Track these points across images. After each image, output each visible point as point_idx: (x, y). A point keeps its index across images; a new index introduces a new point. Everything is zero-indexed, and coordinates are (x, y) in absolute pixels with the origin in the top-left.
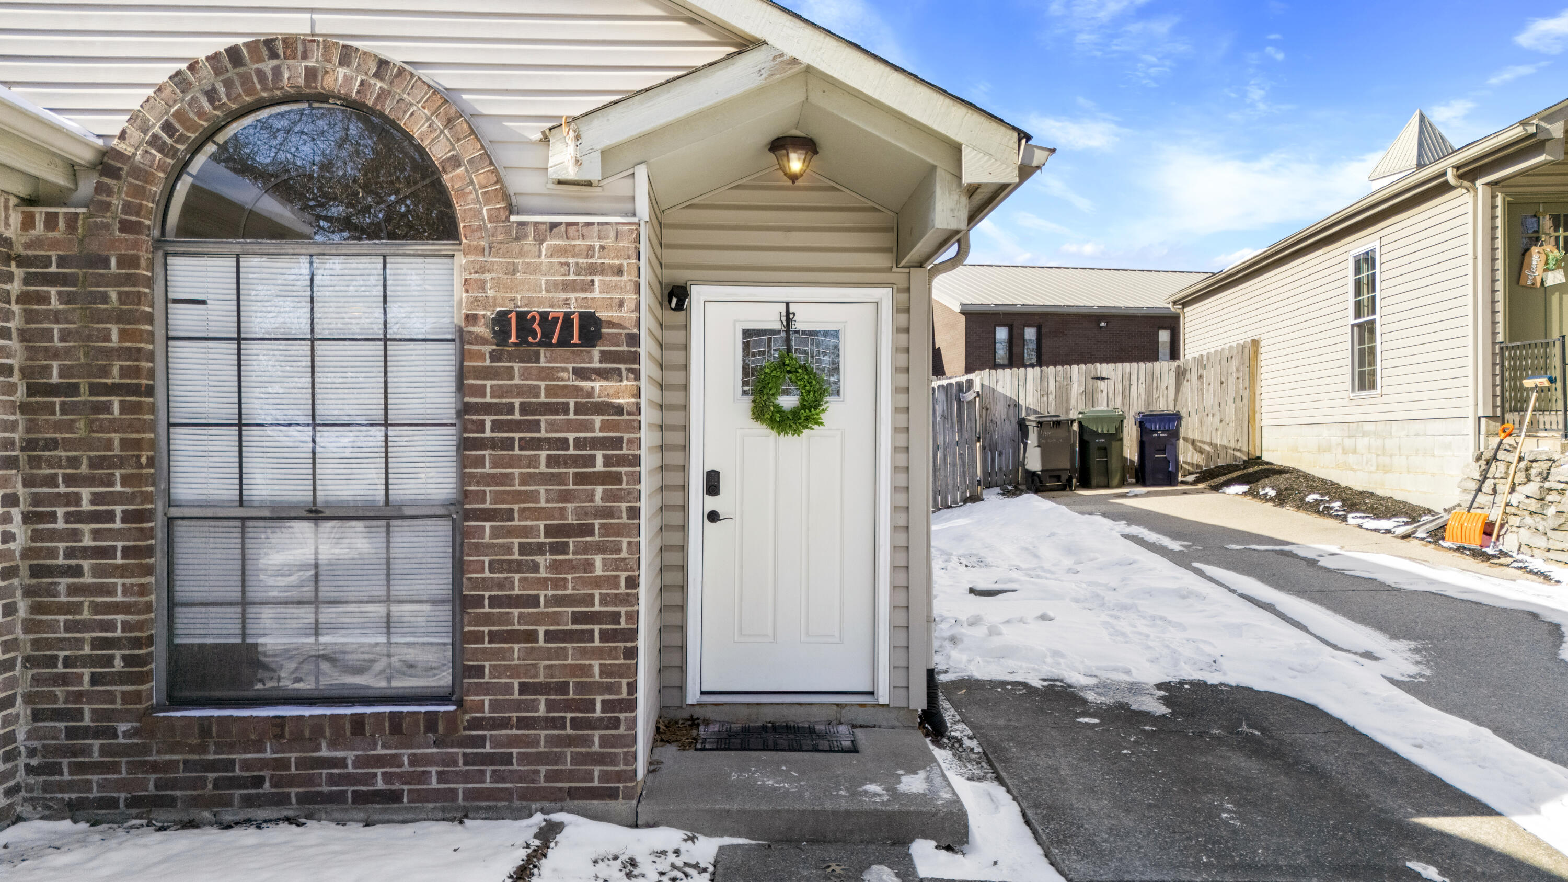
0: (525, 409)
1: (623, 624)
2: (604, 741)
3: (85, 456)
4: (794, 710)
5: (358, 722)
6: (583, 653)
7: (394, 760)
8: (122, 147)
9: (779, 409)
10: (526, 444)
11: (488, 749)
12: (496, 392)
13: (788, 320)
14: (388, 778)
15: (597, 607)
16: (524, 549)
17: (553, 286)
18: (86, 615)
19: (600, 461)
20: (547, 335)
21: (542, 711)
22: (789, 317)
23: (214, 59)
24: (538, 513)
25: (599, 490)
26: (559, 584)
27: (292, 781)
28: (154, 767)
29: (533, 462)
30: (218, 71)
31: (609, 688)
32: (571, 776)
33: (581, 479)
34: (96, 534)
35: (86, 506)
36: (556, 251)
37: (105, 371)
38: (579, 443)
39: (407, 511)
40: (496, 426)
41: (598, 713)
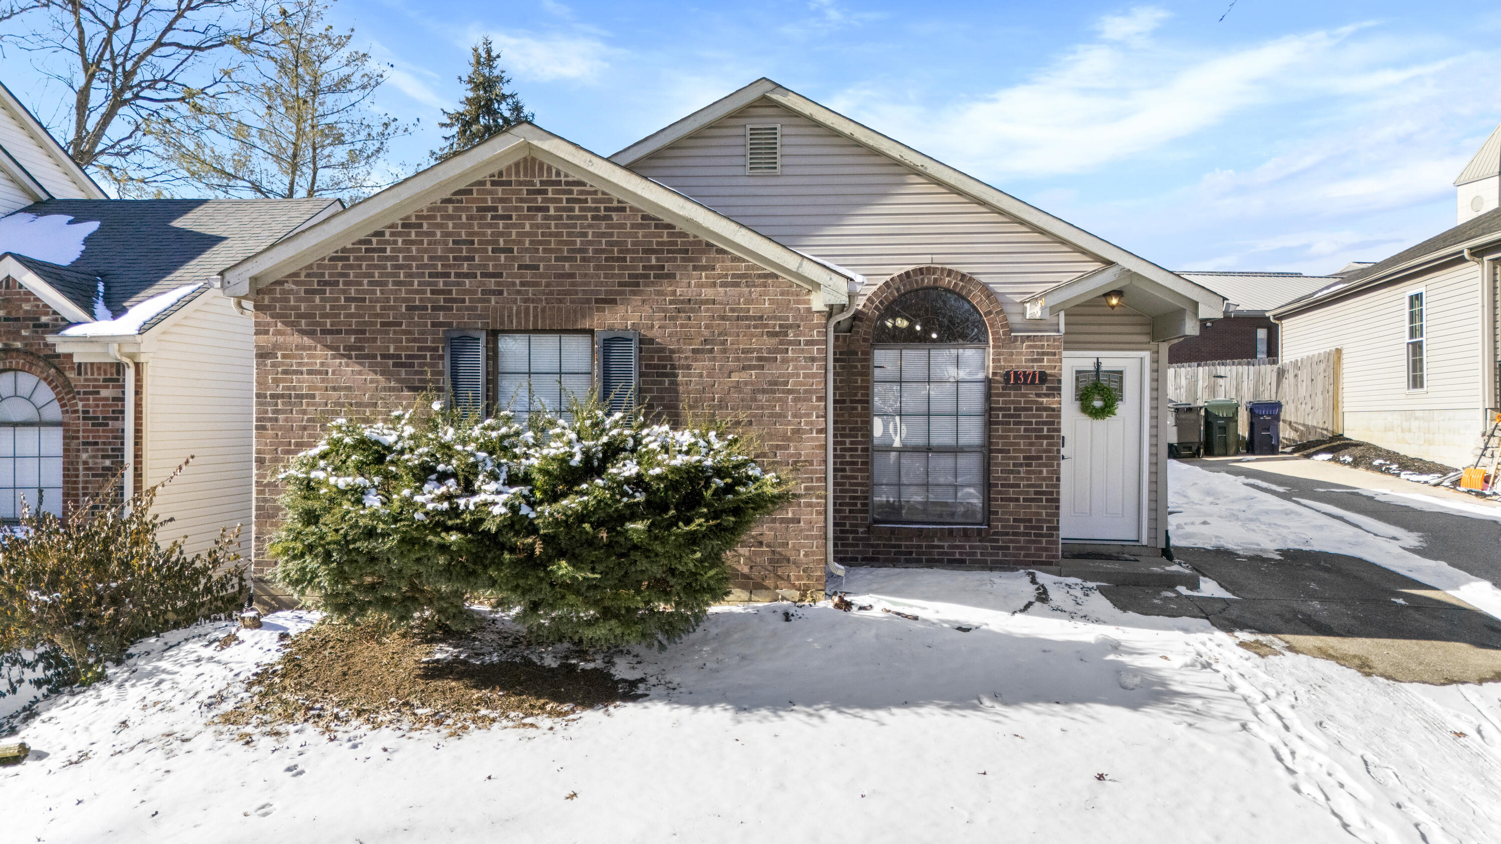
0: (1015, 409)
1: (1055, 496)
2: (1047, 542)
3: (848, 426)
4: (1101, 547)
5: (951, 531)
6: (1039, 507)
7: (963, 547)
8: (865, 310)
9: (1094, 407)
10: (1015, 423)
11: (1000, 544)
12: (1005, 402)
13: (1098, 366)
14: (961, 554)
15: (1044, 489)
16: (1014, 465)
17: (1027, 361)
18: (847, 487)
19: (1045, 430)
20: (1026, 380)
21: (1022, 529)
22: (1098, 364)
23: (900, 276)
24: (1021, 451)
25: (1045, 442)
26: (1029, 479)
27: (923, 553)
28: (872, 546)
29: (1018, 430)
30: (901, 281)
31: (1049, 521)
32: (1033, 555)
33: (1037, 437)
34: (851, 456)
35: (848, 446)
36: (1029, 347)
37: (856, 395)
38: (1037, 423)
39: (965, 449)
40: (1004, 416)
41: (1045, 531)
